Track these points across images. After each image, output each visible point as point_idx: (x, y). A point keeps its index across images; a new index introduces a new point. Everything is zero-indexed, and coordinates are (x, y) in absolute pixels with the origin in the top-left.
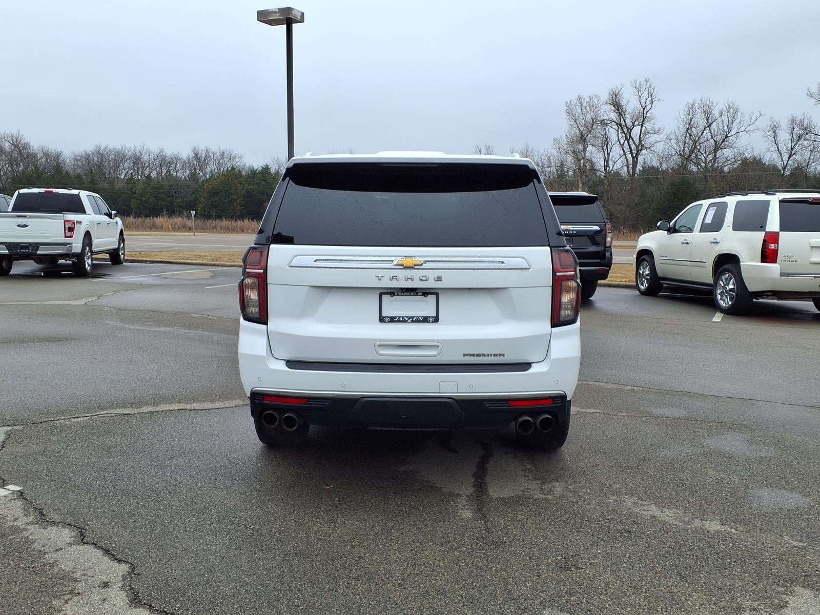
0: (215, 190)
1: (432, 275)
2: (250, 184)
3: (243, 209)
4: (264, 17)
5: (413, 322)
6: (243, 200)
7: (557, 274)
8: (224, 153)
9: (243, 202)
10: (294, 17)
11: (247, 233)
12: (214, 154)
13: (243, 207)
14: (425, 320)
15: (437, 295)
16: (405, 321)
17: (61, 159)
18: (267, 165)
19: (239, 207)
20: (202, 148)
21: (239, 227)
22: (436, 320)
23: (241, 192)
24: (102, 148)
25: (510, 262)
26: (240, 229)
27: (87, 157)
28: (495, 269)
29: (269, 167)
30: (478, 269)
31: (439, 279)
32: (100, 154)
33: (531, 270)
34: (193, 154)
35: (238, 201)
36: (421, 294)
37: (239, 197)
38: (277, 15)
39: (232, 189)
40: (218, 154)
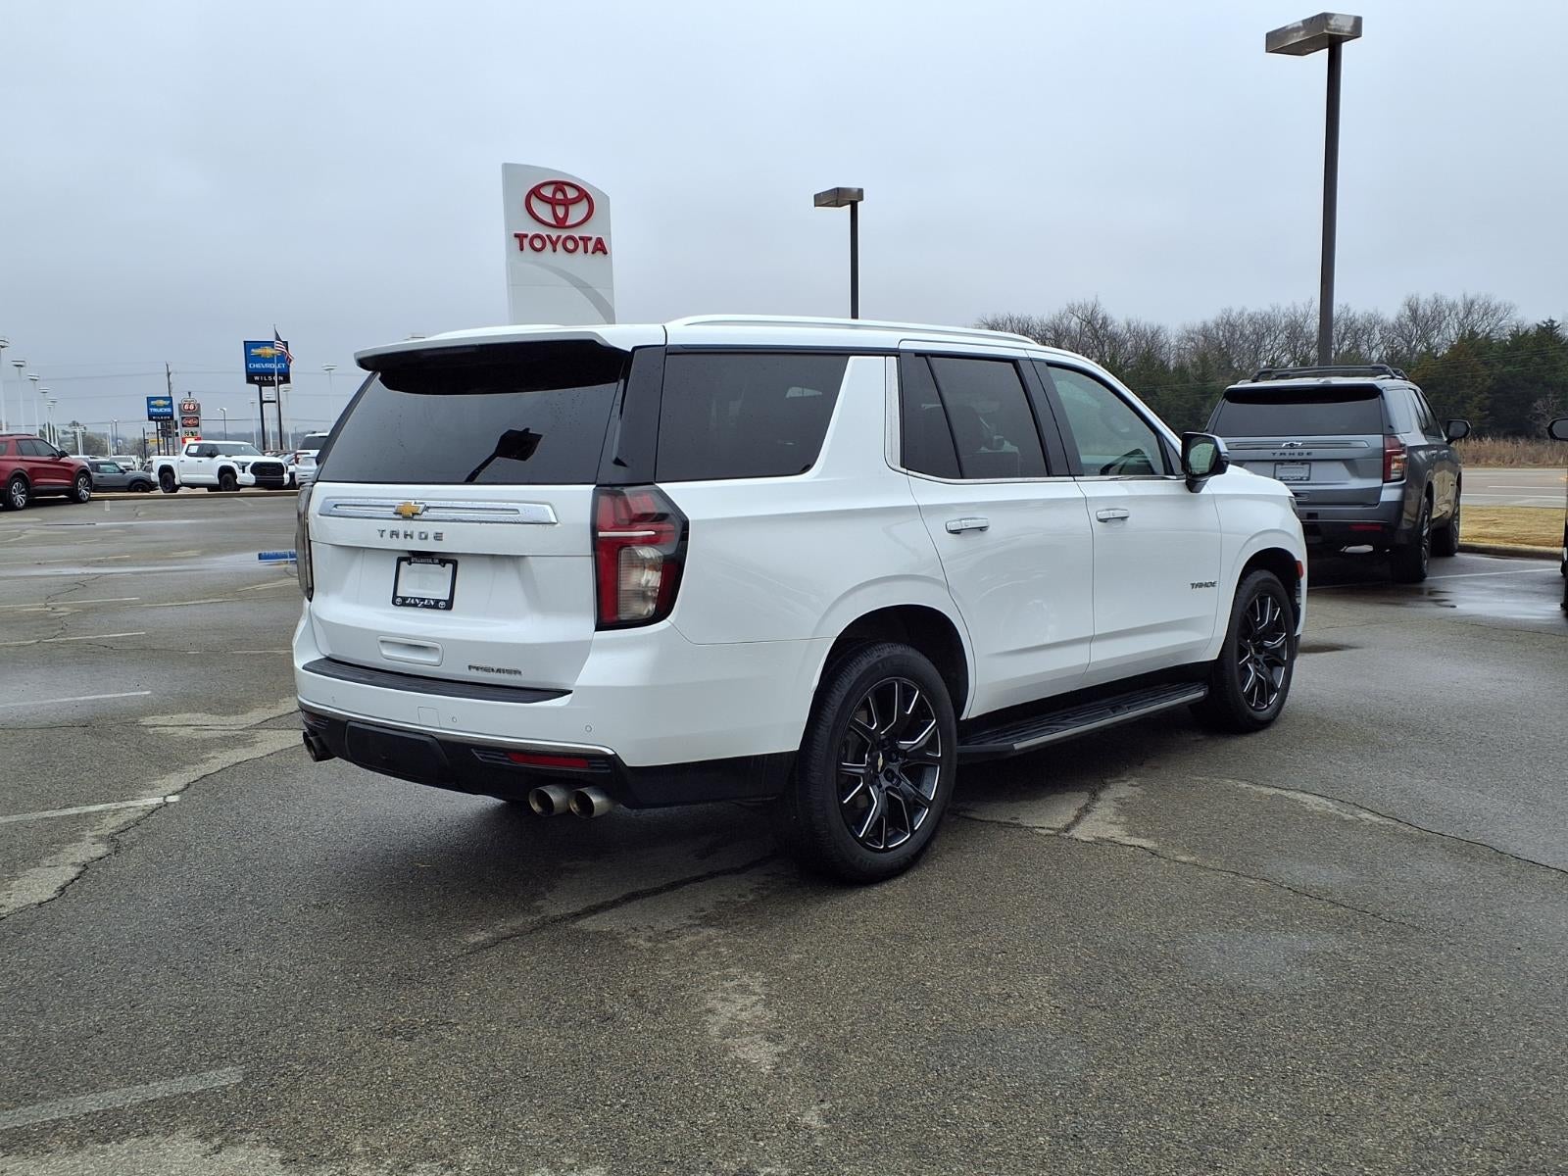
0: (1430, 379)
1: (431, 528)
2: (1508, 362)
3: (1487, 416)
4: (1279, 42)
5: (424, 606)
6: (1487, 398)
7: (601, 534)
8: (1472, 303)
9: (1487, 402)
10: (1335, 30)
11: (1487, 465)
12: (1453, 307)
13: (1487, 412)
14: (435, 605)
15: (455, 564)
16: (415, 605)
17: (1162, 337)
18: (1551, 321)
19: (1476, 413)
20: (1425, 296)
21: (1470, 454)
22: (449, 605)
23: (1484, 380)
24: (1234, 314)
25: (527, 512)
26: (1474, 457)
27: (1205, 332)
28: (508, 523)
29: (1556, 325)
30: (487, 522)
31: (438, 537)
32: (1231, 326)
33: (558, 525)
34: (1408, 313)
35: (1476, 400)
36: (437, 561)
37: (1481, 392)
38: (1302, 33)
39: (1466, 377)
40: (1460, 307)
